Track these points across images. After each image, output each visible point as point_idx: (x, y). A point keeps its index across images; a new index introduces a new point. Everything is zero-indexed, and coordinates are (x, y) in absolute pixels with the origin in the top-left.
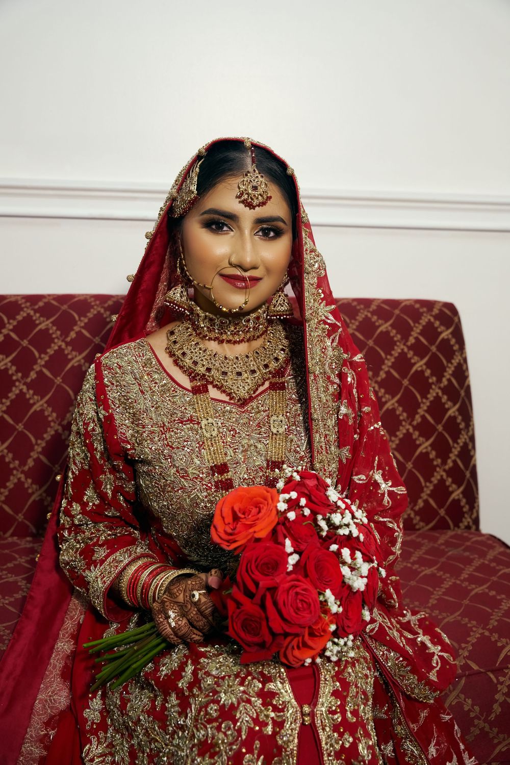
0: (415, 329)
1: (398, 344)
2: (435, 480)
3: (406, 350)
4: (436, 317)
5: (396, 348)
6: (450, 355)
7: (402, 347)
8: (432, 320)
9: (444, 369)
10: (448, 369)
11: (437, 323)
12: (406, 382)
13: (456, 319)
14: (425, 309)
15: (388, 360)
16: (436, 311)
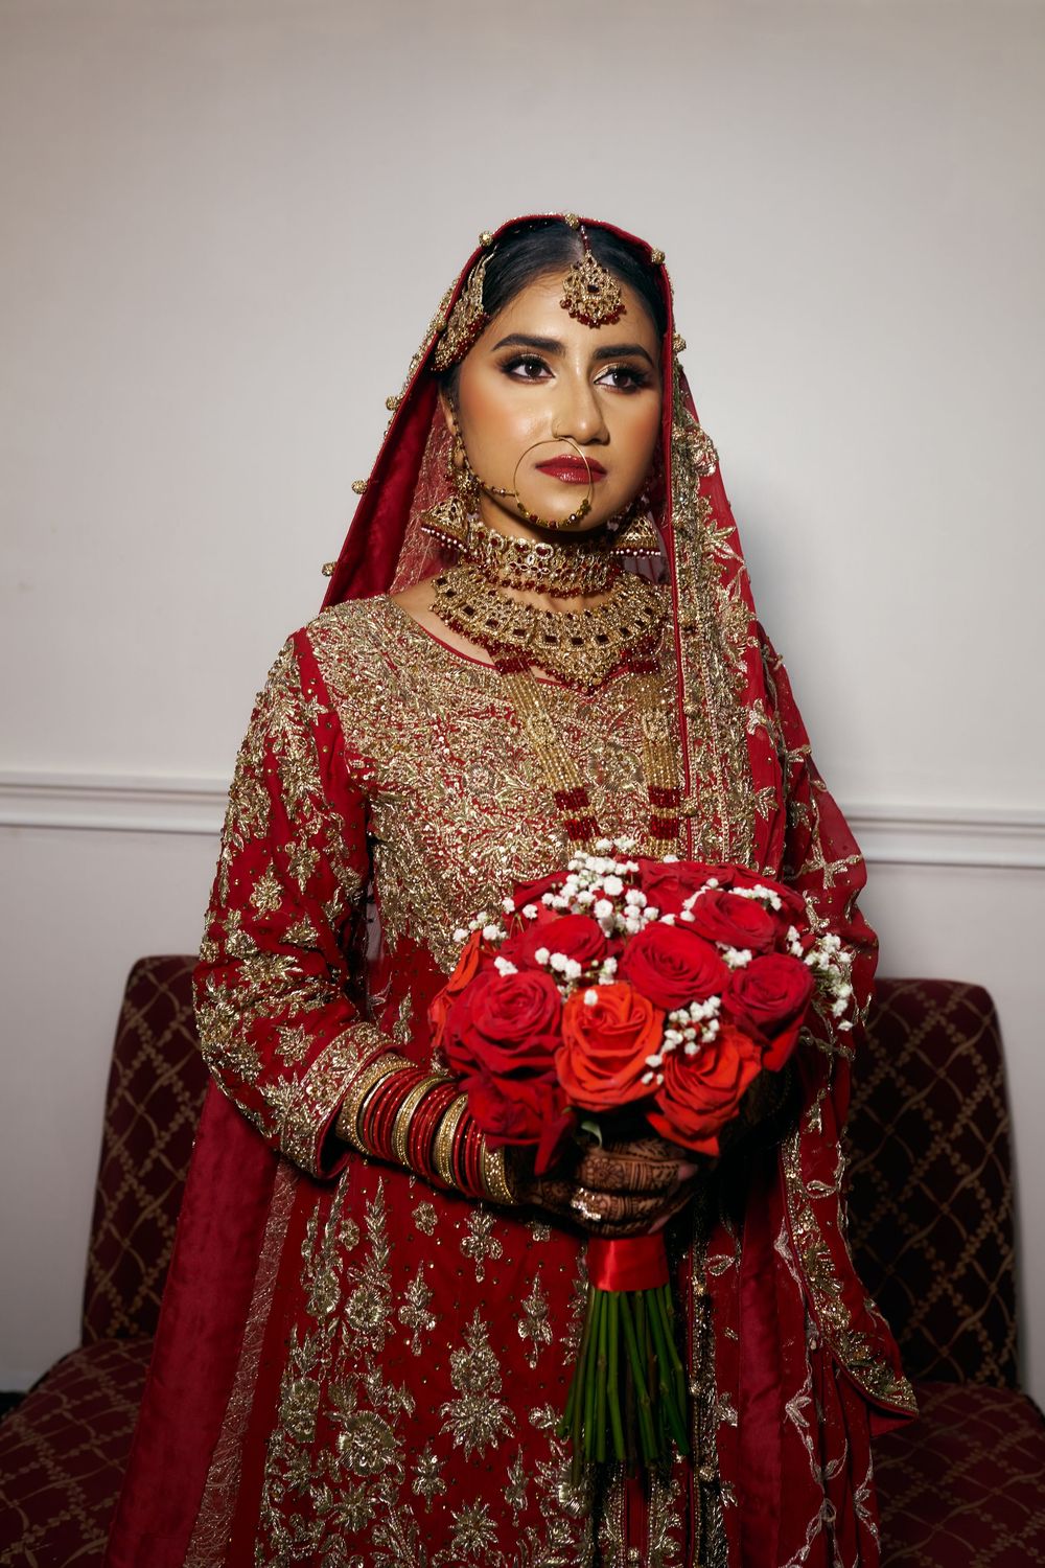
0: (911, 1038)
1: (881, 1063)
2: (933, 1297)
3: (893, 1074)
4: (951, 1018)
5: (877, 1070)
6: (969, 1082)
7: (887, 1069)
8: (943, 1022)
9: (957, 1108)
10: (964, 1108)
11: (951, 1029)
12: (889, 1130)
13: (986, 1020)
14: (933, 1003)
15: (862, 1090)
16: (952, 1006)
